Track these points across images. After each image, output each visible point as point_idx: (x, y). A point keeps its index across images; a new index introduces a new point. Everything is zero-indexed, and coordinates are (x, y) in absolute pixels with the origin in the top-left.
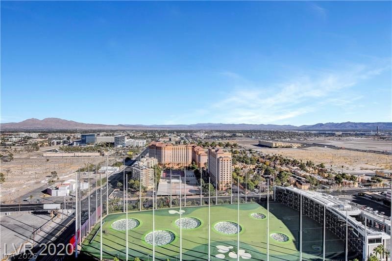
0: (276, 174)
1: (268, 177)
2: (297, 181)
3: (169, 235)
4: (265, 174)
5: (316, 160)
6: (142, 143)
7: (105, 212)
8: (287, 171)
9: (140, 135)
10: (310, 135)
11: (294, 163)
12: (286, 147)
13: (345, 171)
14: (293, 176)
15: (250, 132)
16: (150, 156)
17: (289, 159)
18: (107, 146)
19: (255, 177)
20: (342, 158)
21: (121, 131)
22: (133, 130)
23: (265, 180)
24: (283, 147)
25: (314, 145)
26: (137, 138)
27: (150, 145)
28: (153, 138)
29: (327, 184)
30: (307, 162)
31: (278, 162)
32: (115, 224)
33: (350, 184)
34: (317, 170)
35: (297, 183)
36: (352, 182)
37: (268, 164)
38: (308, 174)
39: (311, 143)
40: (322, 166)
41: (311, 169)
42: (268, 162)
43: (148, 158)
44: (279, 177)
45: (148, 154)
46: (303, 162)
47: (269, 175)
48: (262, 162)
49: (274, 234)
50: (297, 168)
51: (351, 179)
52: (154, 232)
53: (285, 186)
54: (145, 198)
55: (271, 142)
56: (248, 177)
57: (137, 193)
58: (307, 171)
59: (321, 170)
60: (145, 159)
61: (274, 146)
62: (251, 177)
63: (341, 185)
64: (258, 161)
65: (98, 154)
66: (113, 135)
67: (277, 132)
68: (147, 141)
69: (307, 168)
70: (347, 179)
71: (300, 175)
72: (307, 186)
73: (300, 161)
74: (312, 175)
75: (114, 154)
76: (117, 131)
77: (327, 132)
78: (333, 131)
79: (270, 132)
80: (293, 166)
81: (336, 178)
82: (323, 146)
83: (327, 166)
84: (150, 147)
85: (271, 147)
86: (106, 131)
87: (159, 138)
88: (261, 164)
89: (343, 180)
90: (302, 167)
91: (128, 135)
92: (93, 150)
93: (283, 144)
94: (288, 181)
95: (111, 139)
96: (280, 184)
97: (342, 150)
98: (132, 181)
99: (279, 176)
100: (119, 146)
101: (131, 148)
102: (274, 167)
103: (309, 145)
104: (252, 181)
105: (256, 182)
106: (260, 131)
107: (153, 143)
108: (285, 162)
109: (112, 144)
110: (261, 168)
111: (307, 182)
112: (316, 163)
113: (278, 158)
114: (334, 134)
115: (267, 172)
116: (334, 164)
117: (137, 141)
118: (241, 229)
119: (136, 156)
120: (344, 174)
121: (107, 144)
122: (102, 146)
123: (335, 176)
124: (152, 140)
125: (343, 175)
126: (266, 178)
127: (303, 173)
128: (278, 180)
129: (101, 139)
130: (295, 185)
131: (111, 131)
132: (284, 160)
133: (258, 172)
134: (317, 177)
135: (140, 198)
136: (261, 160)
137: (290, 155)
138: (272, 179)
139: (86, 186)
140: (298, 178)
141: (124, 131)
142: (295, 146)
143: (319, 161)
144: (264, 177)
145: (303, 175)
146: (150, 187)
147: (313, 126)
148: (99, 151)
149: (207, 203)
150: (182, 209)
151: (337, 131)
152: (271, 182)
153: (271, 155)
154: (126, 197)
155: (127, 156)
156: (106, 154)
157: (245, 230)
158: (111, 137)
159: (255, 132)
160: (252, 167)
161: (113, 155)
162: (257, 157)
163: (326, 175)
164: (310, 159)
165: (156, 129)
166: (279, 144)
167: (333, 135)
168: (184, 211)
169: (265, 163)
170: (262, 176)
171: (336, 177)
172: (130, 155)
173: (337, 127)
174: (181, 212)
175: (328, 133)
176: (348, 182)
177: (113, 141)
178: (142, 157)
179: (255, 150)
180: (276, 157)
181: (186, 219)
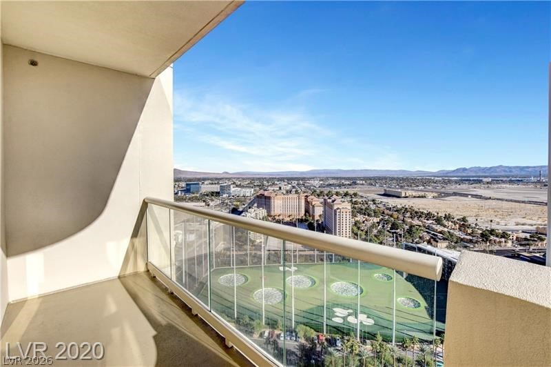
0: (406, 229)
1: (395, 233)
2: (432, 238)
3: (280, 293)
4: (391, 229)
5: (457, 212)
6: (249, 192)
7: (211, 266)
8: (420, 226)
9: (247, 183)
10: (450, 181)
11: (429, 216)
12: (419, 197)
13: (494, 226)
14: (427, 232)
15: (372, 180)
16: (258, 207)
17: (421, 211)
18: (212, 195)
19: (380, 232)
20: (490, 210)
21: (226, 179)
22: (239, 178)
23: (391, 235)
24: (415, 197)
25: (455, 194)
26: (243, 187)
27: (258, 194)
28: (261, 186)
29: (471, 241)
30: (446, 215)
31: (408, 214)
32: (222, 279)
33: (500, 242)
34: (457, 225)
35: (432, 240)
36: (503, 240)
37: (396, 216)
38: (446, 230)
39: (451, 191)
40: (464, 219)
41: (450, 223)
42: (395, 215)
43: (256, 209)
44: (409, 233)
45: (256, 205)
46: (440, 215)
47: (397, 229)
48: (388, 215)
49: (403, 299)
50: (431, 222)
51: (503, 236)
52: (264, 290)
53: (417, 243)
54: (254, 252)
55: (399, 190)
56: (371, 231)
57: (245, 247)
58: (445, 226)
59: (463, 224)
60: (253, 210)
61: (403, 195)
62: (375, 231)
63: (488, 244)
64: (383, 213)
65: (203, 204)
66: (218, 183)
67: (407, 178)
68: (254, 190)
69: (445, 222)
70: (497, 236)
71: (436, 231)
72: (445, 244)
73: (436, 214)
74: (452, 231)
75: (220, 204)
76: (221, 179)
77: (471, 179)
78: (479, 177)
79: (398, 179)
80: (427, 220)
81: (482, 235)
82: (466, 195)
83: (471, 221)
84: (258, 196)
85: (399, 197)
86: (211, 179)
87: (268, 186)
88: (387, 217)
89: (492, 238)
90: (438, 221)
91: (234, 183)
92: (197, 199)
93: (414, 194)
94: (420, 238)
95: (216, 188)
96: (411, 241)
97: (490, 201)
98: (240, 234)
99: (410, 231)
100: (225, 196)
101: (238, 199)
102: (403, 220)
103: (448, 195)
104: (375, 236)
105: (381, 238)
106: (385, 178)
107: (261, 192)
108: (417, 214)
109: (218, 194)
110: (387, 222)
111: (444, 239)
112: (457, 215)
113: (409, 209)
114: (481, 180)
115: (394, 226)
116: (480, 218)
117: (244, 190)
118: (362, 292)
119: (243, 206)
120: (493, 230)
121: (212, 194)
122: (207, 195)
123: (481, 232)
124: (260, 189)
125: (492, 232)
126: (393, 233)
127: (439, 228)
128: (407, 235)
129: (206, 188)
130: (429, 242)
131: (216, 179)
132: (416, 212)
133: (383, 226)
134: (457, 233)
135: (248, 252)
136: (386, 212)
137: (423, 206)
138: (400, 235)
139: (192, 237)
140: (433, 234)
141: (229, 179)
142: (430, 195)
143: (461, 214)
144: (390, 232)
145: (439, 230)
146: (258, 241)
147: (454, 171)
148: (204, 201)
149: (322, 260)
150: (295, 266)
151: (485, 177)
152: (399, 239)
153: (399, 206)
154: (233, 250)
155: (233, 206)
156: (212, 204)
157: (367, 293)
158: (217, 186)
159: (380, 178)
160: (376, 220)
161: (218, 205)
162: (382, 208)
163: (469, 231)
164: (449, 211)
165: (264, 177)
166: (409, 193)
167: (480, 181)
168: (296, 269)
169: (391, 216)
170: (388, 231)
171: (482, 234)
172: (237, 206)
173: (485, 172)
174: (293, 269)
175: (473, 180)
176: (498, 239)
177: (219, 190)
178: (250, 208)
179: (380, 200)
180: (406, 209)
181: (299, 276)
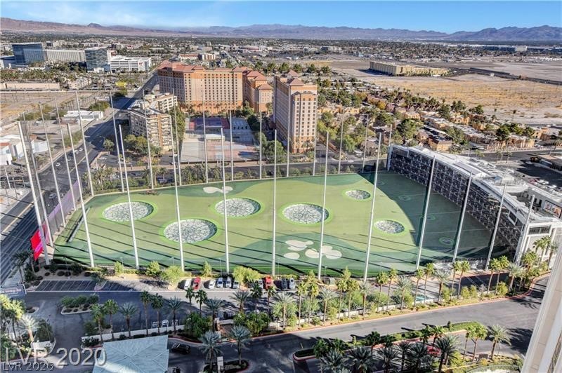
0: (396, 124)
1: (381, 130)
2: (431, 137)
3: (207, 226)
4: (376, 124)
5: (470, 99)
6: (141, 63)
7: (87, 192)
8: (416, 120)
9: (137, 46)
10: (468, 50)
11: (431, 105)
12: (420, 75)
13: (516, 119)
14: (424, 128)
15: (352, 46)
16: (162, 91)
17: (421, 97)
18: (72, 69)
19: (358, 130)
20: (516, 96)
21: (97, 37)
22: (121, 37)
23: (374, 134)
24: (414, 75)
25: (473, 71)
26: (131, 54)
27: (160, 68)
28: (165, 53)
29: (482, 141)
30: (454, 103)
31: (402, 103)
32: (109, 212)
33: (520, 141)
34: (468, 119)
35: (430, 140)
36: (524, 138)
37: (383, 105)
38: (451, 125)
39: (467, 66)
40: (478, 110)
41: (459, 116)
42: (383, 102)
43: (158, 94)
44: (400, 130)
45: (157, 87)
46: (446, 103)
47: (384, 125)
48: (372, 103)
49: (382, 222)
50: (433, 113)
51: (525, 134)
52: (181, 223)
53: (409, 145)
54: (160, 166)
55: (393, 64)
56: (346, 129)
57: (144, 159)
58: (450, 120)
59: (476, 117)
60: (153, 96)
61: (398, 72)
62: (351, 129)
63: (504, 144)
64: (366, 100)
65: (57, 86)
66: (81, 46)
67: (407, 43)
68: (154, 61)
69: (452, 114)
70: (517, 134)
71: (438, 127)
72: (448, 145)
73: (441, 102)
74: (459, 127)
75: (89, 85)
76: (87, 37)
77: (500, 46)
78: (512, 43)
79: (393, 45)
80: (428, 110)
81: (499, 132)
82: (487, 73)
83: (487, 111)
84: (160, 72)
85: (391, 75)
86: (65, 38)
87: (177, 54)
88: (370, 107)
89: (511, 136)
90: (443, 112)
91: (113, 47)
92: (43, 77)
93: (415, 70)
94: (415, 137)
95: (78, 55)
96: (401, 142)
97: (519, 82)
98: (132, 138)
99: (401, 129)
100: (97, 70)
101: (121, 74)
102: (394, 112)
103: (462, 72)
104: (352, 136)
105: (359, 139)
106: (374, 43)
107: (166, 63)
108: (415, 103)
109: (83, 66)
110: (369, 114)
111: (448, 139)
112: (470, 104)
113: (404, 95)
114: (513, 49)
115: (381, 119)
116: (501, 107)
117: (133, 59)
118: (328, 216)
119: (135, 90)
120: (513, 125)
121: (72, 66)
122: (62, 69)
123: (497, 127)
124: (164, 58)
125: (512, 127)
126: (377, 131)
127: (442, 123)
128: (398, 134)
129: (57, 54)
130: (426, 144)
131: (76, 37)
132: (413, 100)
133: (364, 121)
134: (469, 131)
135: (150, 167)
136: (371, 98)
137: (422, 89)
138: (388, 134)
139: (42, 147)
140: (433, 132)
141: (103, 38)
142: (437, 72)
143: (476, 101)
144: (373, 130)
145: (442, 126)
146: (166, 148)
147: (477, 34)
148: (57, 80)
149: (270, 174)
150: (227, 184)
151: (520, 44)
152: (386, 139)
153: (390, 90)
154: (123, 165)
155: (115, 90)
156: (73, 85)
157: (334, 217)
158: (78, 51)
159: (365, 44)
160: (354, 111)
161: (87, 88)
162: (365, 92)
163: (483, 126)
164: (460, 97)
165: (169, 35)
166: (408, 68)
167: (511, 51)
168: (231, 189)
169: (377, 105)
170: (370, 128)
171: (499, 130)
172: (123, 89)
173: (521, 36)
174: (226, 189)
175: (502, 49)
176: (517, 138)
177: (84, 60)
178: (147, 92)
179: (362, 80)
180: (400, 93)
181: (236, 200)
